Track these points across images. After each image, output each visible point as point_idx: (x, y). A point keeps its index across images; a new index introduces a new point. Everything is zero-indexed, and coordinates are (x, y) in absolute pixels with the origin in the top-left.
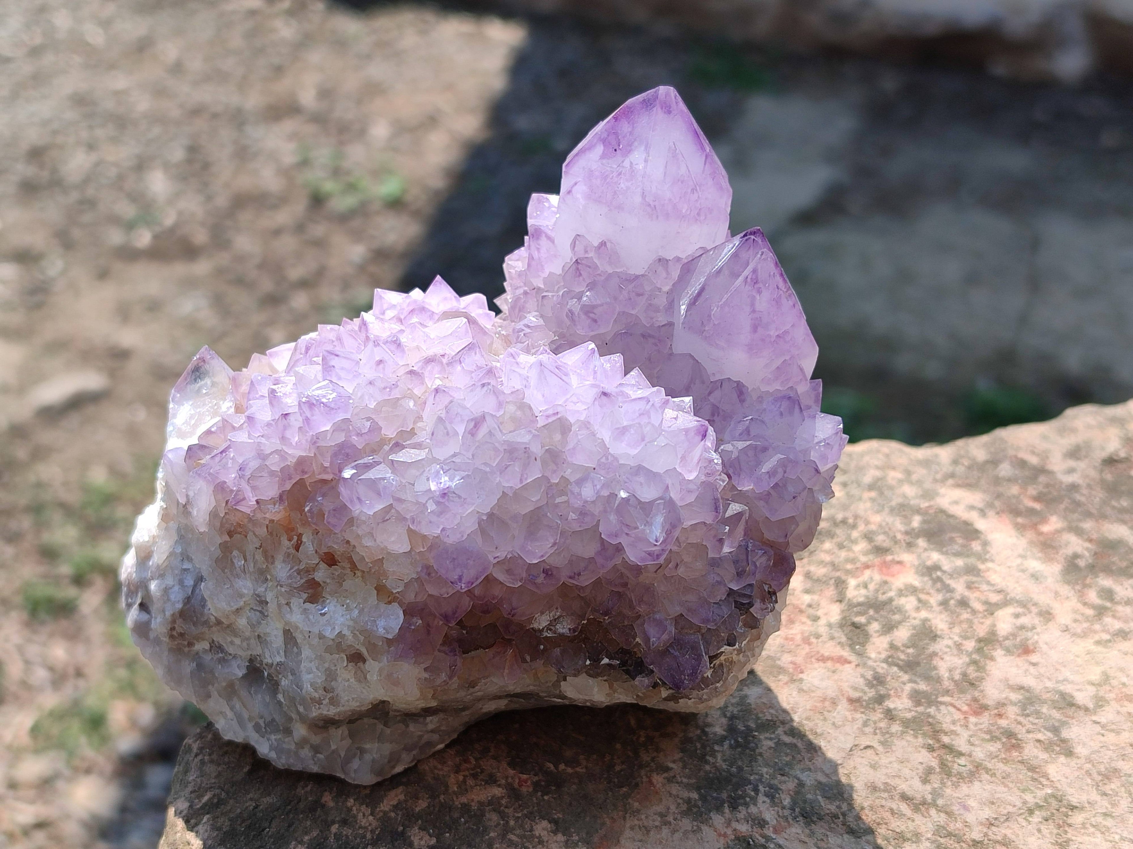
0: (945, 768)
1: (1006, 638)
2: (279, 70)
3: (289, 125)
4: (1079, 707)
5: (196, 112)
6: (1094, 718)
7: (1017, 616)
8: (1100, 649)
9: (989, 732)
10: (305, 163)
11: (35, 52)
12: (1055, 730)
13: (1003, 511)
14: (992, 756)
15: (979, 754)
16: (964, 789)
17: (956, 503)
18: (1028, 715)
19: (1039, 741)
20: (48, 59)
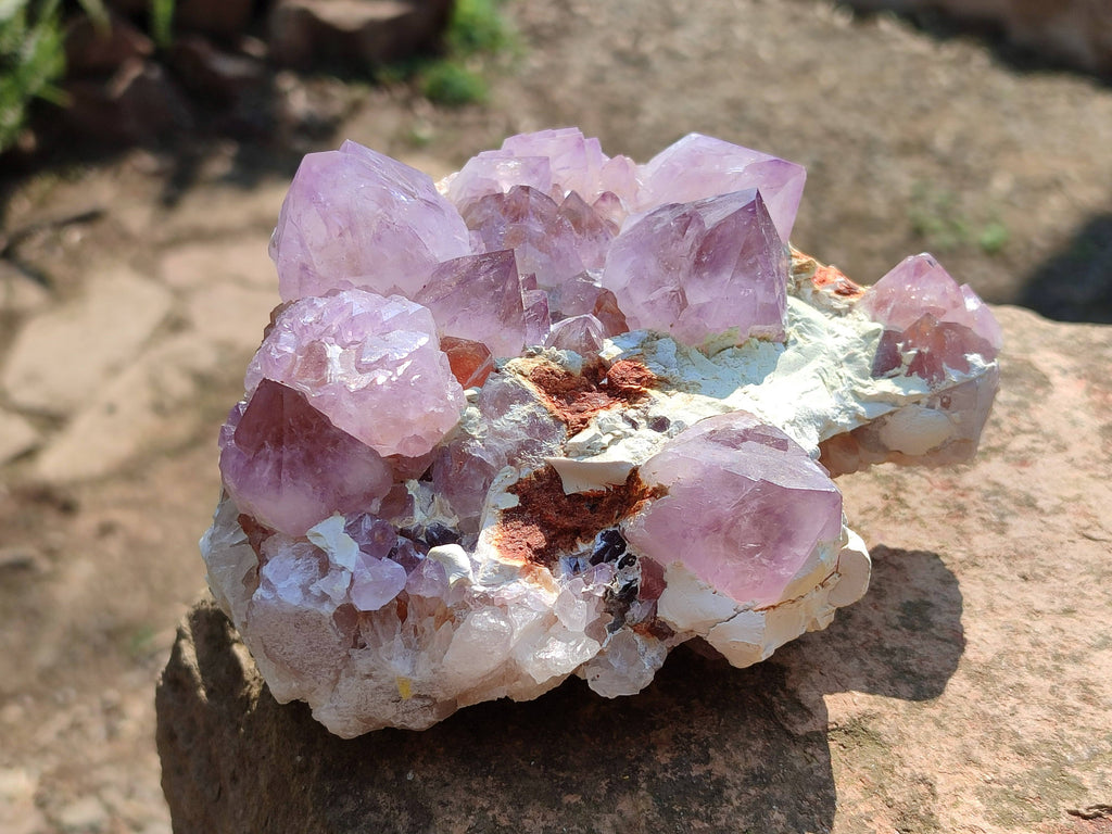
0: (887, 511)
1: (1011, 452)
2: (923, 111)
3: (916, 163)
4: (1037, 509)
5: (833, 134)
6: (1043, 518)
7: (1034, 441)
8: (1091, 480)
9: (945, 501)
10: (917, 198)
11: (708, 56)
12: (1002, 516)
13: (1085, 376)
14: (933, 516)
15: (923, 511)
16: (891, 527)
17: (1047, 361)
18: (987, 501)
19: (983, 519)
20: (720, 65)
